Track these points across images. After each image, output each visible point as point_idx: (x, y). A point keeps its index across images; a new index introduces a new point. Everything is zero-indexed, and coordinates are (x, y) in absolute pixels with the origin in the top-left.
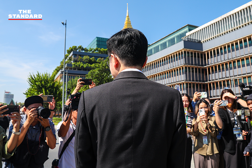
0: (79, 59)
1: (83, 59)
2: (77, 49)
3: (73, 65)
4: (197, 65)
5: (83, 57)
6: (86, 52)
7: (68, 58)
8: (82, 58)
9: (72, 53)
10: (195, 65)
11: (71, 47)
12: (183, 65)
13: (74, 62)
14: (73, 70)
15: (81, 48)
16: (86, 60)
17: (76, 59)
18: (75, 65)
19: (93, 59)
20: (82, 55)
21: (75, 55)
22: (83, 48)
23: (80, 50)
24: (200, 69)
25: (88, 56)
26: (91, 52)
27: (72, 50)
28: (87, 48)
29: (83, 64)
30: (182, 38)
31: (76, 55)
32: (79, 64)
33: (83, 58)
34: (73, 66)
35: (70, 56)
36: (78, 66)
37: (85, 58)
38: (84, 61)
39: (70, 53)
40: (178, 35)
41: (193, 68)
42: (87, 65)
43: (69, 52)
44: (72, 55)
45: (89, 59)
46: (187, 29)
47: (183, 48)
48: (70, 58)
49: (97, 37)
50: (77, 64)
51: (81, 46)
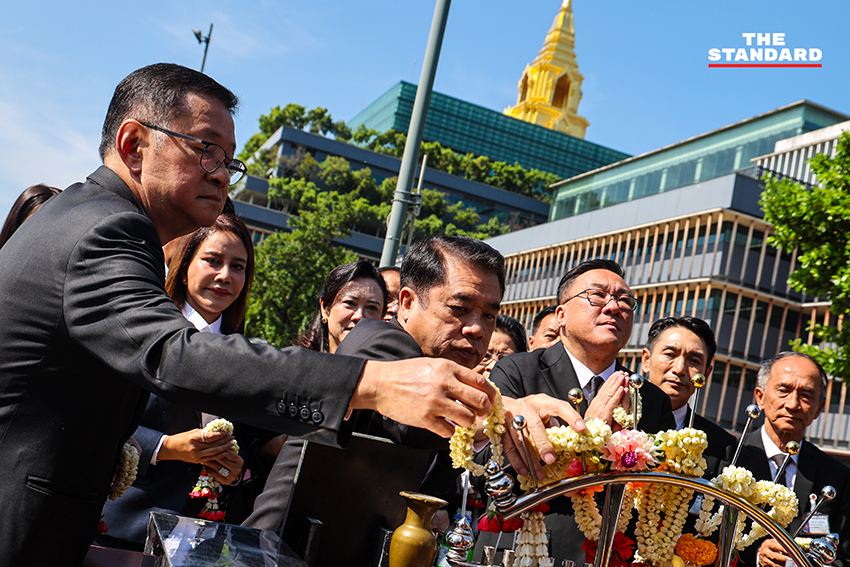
0: (302, 166)
1: (318, 169)
2: (306, 121)
3: (273, 185)
4: (773, 290)
5: (324, 160)
6: (342, 139)
7: (258, 155)
8: (315, 162)
9: (278, 135)
10: (761, 289)
11: (282, 109)
12: (708, 279)
13: (279, 175)
14: (268, 208)
15: (324, 120)
16: (333, 176)
17: (289, 161)
18: (279, 187)
19: (362, 177)
20: (319, 151)
21: (289, 145)
22: (329, 120)
23: (318, 126)
24: (782, 309)
25: (347, 159)
26: (363, 145)
27: (281, 120)
28: (349, 125)
29: (318, 192)
30: (753, 160)
31: (294, 146)
32: (299, 187)
33: (323, 165)
34: (272, 192)
35: (268, 144)
36: (293, 197)
37: (329, 164)
38: (326, 178)
39: (273, 131)
40: (751, 140)
41: (747, 301)
42: (335, 198)
43: (269, 129)
44: (278, 144)
45: (345, 175)
46: (796, 120)
47: (728, 205)
48: (267, 156)
49: (403, 82)
50: (291, 184)
51: (323, 108)
